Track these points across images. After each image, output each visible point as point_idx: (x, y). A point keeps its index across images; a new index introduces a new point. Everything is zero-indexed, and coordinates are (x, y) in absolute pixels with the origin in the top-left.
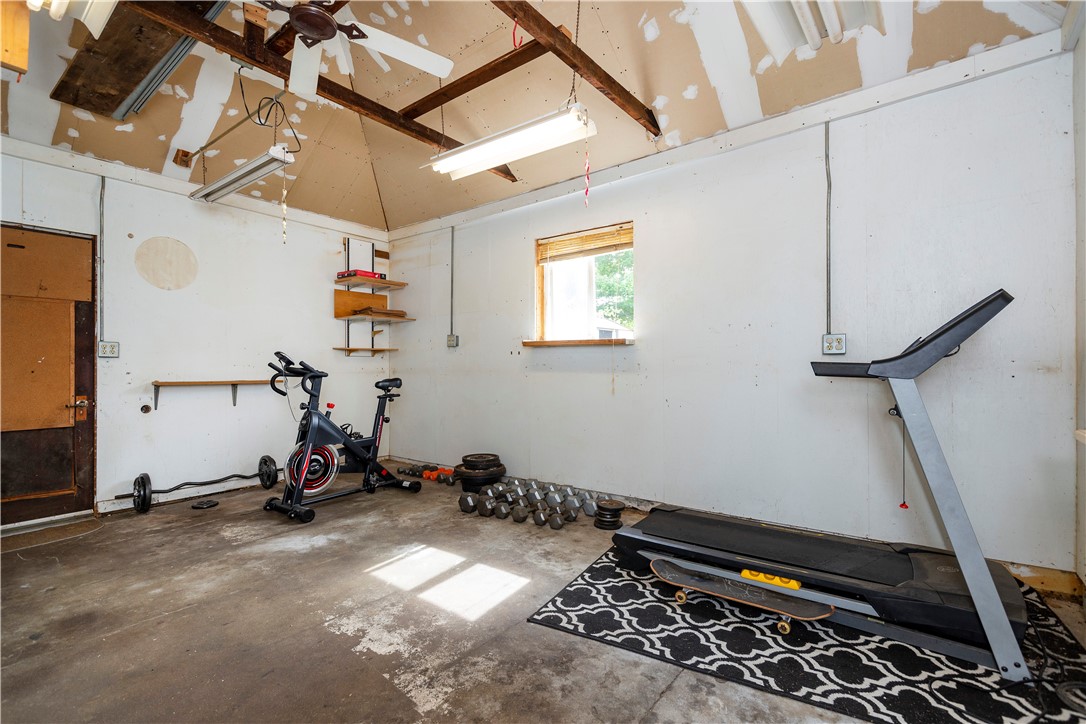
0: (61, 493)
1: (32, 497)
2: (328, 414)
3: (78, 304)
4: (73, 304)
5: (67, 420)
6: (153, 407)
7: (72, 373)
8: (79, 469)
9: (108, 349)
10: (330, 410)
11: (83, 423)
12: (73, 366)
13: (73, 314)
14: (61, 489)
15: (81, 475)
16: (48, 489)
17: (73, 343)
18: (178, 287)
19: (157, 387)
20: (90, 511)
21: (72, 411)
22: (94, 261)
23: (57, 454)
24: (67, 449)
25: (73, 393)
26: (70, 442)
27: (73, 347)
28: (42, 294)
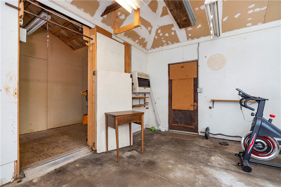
0: (191, 127)
1: (186, 126)
2: (270, 120)
3: (194, 78)
4: (193, 79)
5: (192, 109)
6: (212, 107)
7: (193, 97)
8: (195, 122)
9: (200, 90)
10: (272, 118)
11: (196, 110)
12: (193, 95)
13: (193, 81)
14: (191, 126)
15: (195, 123)
16: (189, 125)
17: (193, 89)
18: (220, 69)
19: (213, 101)
20: (197, 134)
21: (193, 106)
22: (197, 66)
23: (190, 117)
24: (192, 116)
25: (193, 102)
26: (193, 114)
27: (193, 90)
28: (187, 77)
